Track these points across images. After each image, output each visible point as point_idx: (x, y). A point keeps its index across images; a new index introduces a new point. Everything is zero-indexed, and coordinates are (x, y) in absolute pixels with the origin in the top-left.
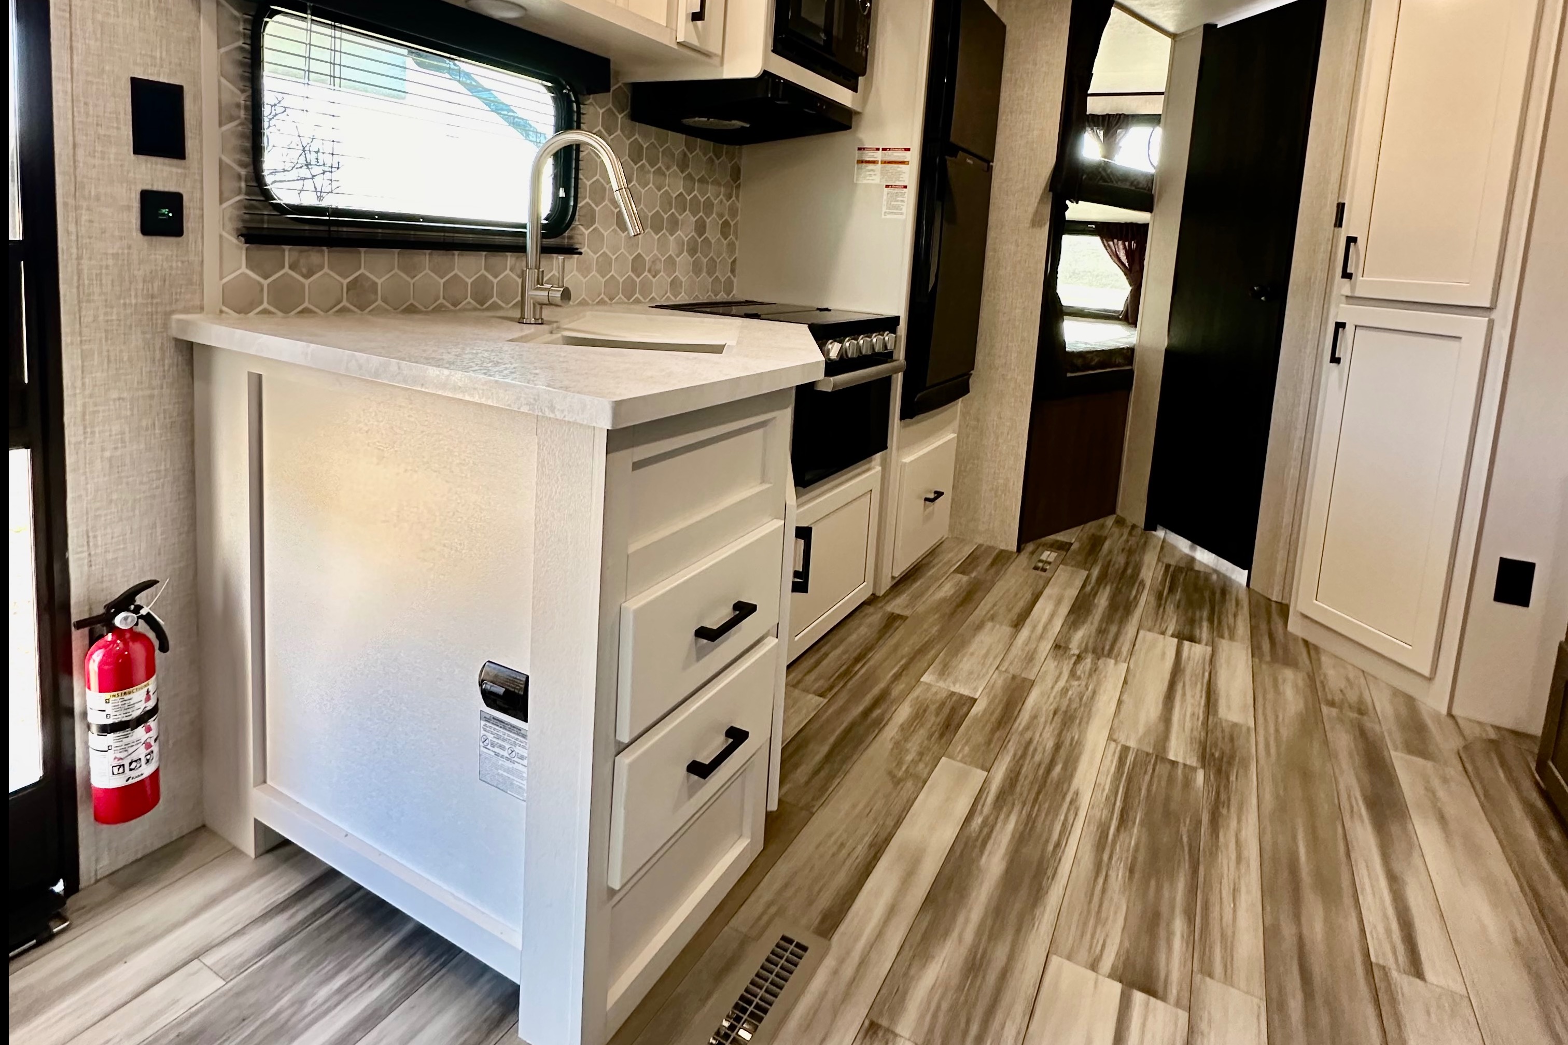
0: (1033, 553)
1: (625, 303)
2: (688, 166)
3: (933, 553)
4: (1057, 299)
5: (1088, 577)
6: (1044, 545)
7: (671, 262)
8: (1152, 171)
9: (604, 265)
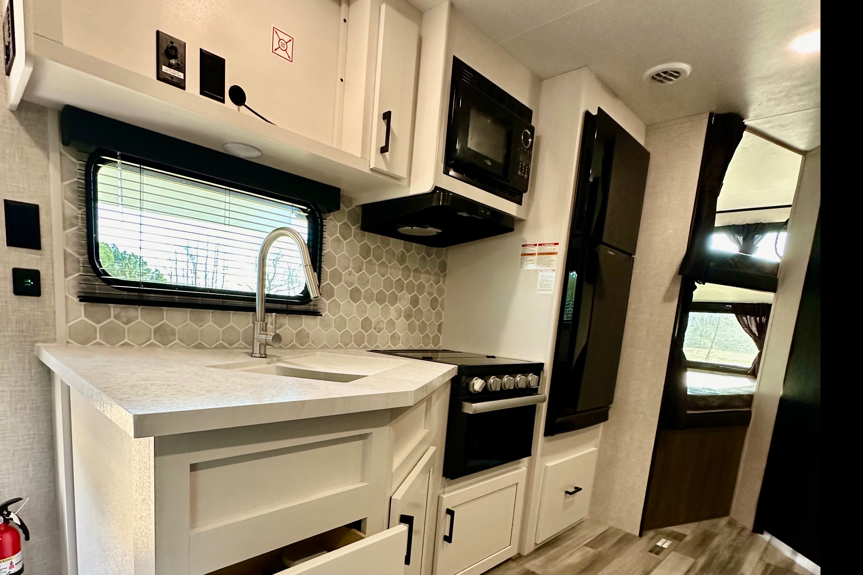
0: (652, 538)
1: (356, 348)
2: (405, 261)
3: (573, 529)
4: (682, 355)
5: (694, 564)
6: (662, 534)
7: (391, 323)
8: (777, 260)
9: (341, 323)
